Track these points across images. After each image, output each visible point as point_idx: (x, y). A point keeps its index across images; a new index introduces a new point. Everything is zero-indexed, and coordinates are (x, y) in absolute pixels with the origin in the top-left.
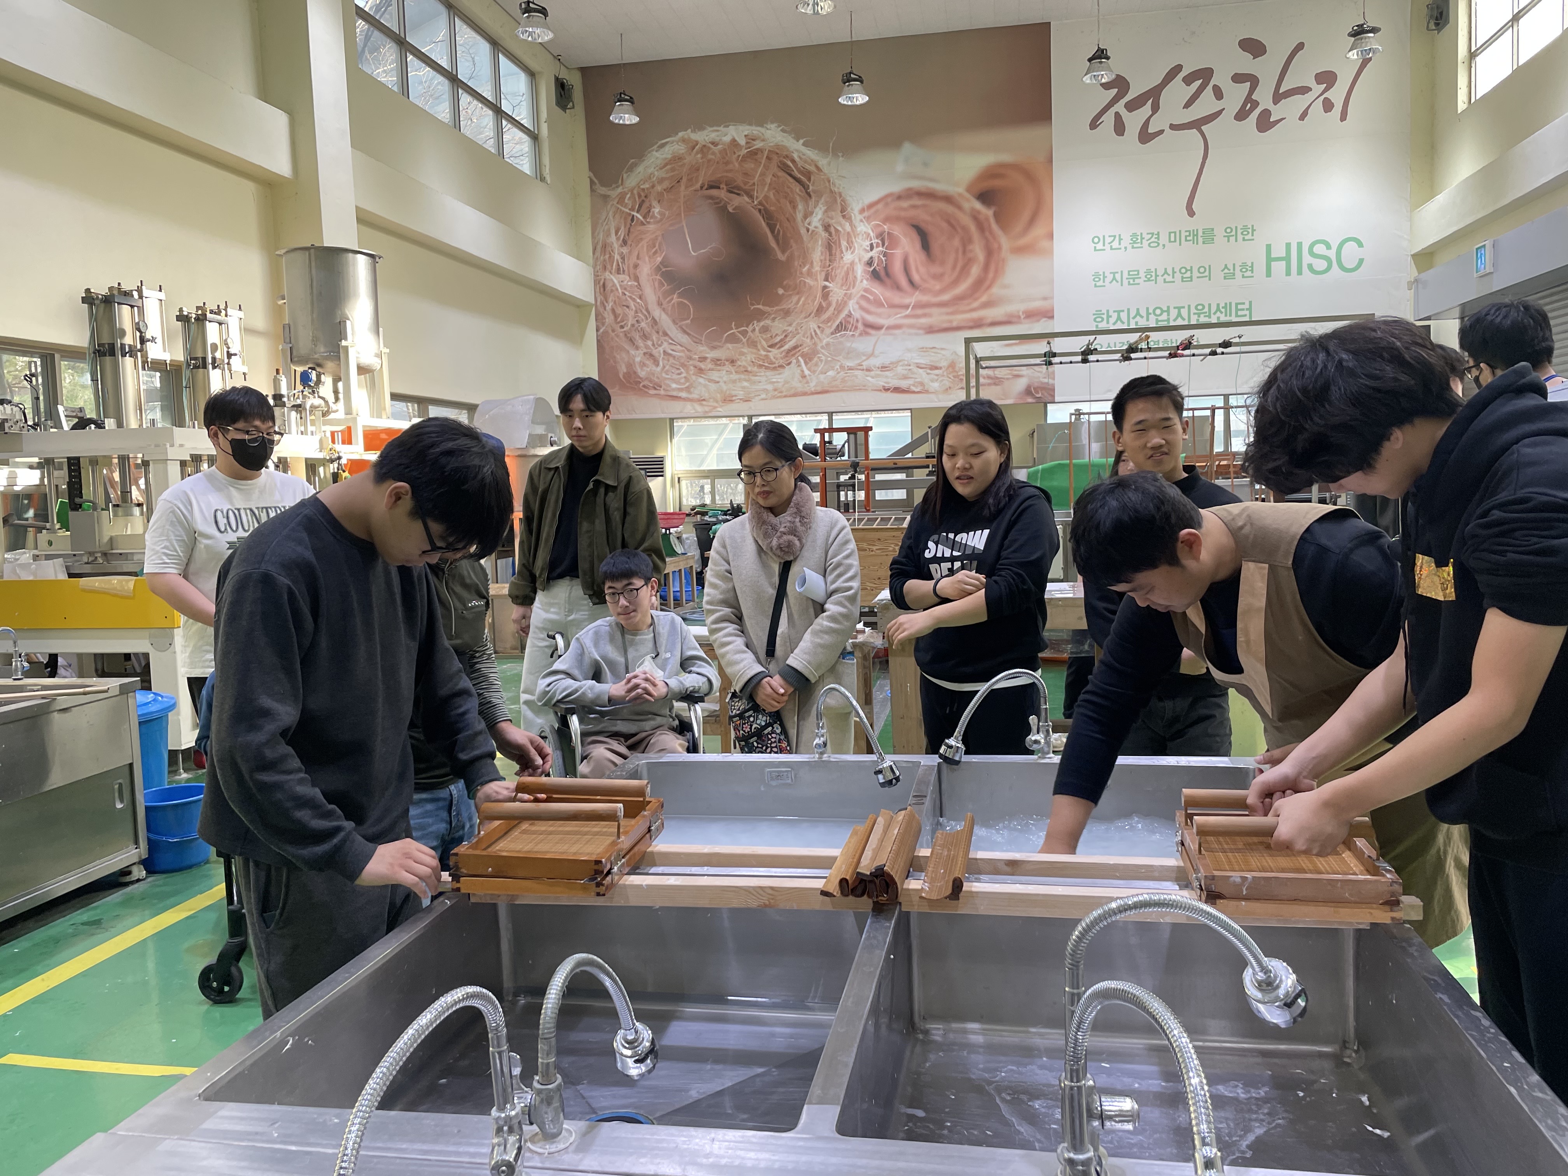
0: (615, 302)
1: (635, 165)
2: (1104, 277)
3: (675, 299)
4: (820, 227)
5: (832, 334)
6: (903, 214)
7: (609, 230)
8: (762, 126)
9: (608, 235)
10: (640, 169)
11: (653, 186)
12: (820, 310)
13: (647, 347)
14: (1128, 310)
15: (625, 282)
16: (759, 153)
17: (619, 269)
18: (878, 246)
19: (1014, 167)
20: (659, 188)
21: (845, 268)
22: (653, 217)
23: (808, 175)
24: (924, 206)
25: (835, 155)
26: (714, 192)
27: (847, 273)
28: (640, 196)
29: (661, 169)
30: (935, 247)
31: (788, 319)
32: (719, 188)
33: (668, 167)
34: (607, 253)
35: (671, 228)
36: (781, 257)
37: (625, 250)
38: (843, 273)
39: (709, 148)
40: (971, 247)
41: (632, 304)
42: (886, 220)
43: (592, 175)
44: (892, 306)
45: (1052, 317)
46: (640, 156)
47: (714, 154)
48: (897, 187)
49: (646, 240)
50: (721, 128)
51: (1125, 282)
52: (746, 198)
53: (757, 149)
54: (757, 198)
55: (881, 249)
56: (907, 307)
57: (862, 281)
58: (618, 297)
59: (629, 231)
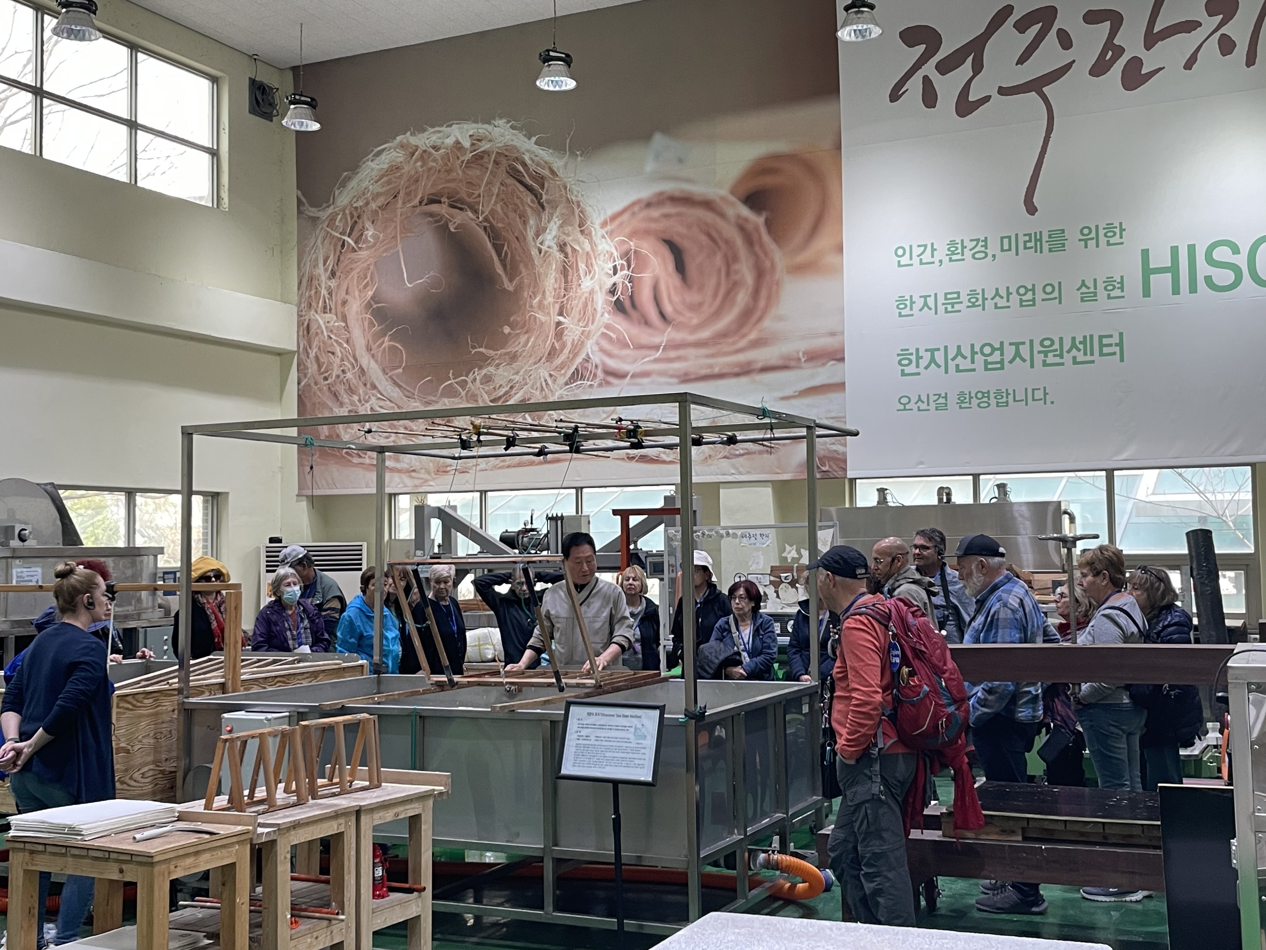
0: (319, 349)
1: (349, 178)
2: (912, 303)
3: (387, 342)
4: (555, 248)
5: (566, 384)
6: (653, 226)
7: (317, 259)
8: (489, 123)
9: (316, 266)
10: (353, 184)
11: (367, 204)
12: (552, 354)
13: (352, 403)
14: (946, 348)
15: (332, 323)
16: (486, 156)
17: (325, 307)
18: (622, 270)
19: (792, 158)
20: (373, 206)
21: (583, 299)
22: (366, 241)
23: (541, 180)
24: (678, 215)
25: (573, 154)
26: (434, 208)
27: (586, 305)
28: (352, 217)
29: (376, 182)
30: (692, 267)
31: (514, 365)
32: (439, 202)
33: (385, 179)
34: (314, 288)
35: (384, 255)
36: (510, 287)
37: (333, 283)
38: (580, 305)
39: (430, 153)
40: (736, 267)
41: (338, 350)
42: (633, 234)
43: (300, 193)
44: (640, 347)
45: (842, 359)
46: (354, 168)
47: (435, 160)
48: (646, 193)
49: (357, 270)
50: (443, 129)
51: (941, 308)
52: (470, 214)
53: (484, 152)
54: (483, 213)
55: (626, 272)
56: (656, 348)
57: (602, 315)
58: (324, 343)
59: (339, 260)
